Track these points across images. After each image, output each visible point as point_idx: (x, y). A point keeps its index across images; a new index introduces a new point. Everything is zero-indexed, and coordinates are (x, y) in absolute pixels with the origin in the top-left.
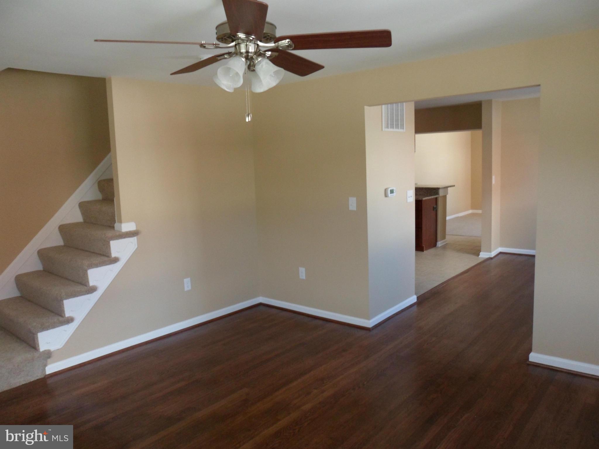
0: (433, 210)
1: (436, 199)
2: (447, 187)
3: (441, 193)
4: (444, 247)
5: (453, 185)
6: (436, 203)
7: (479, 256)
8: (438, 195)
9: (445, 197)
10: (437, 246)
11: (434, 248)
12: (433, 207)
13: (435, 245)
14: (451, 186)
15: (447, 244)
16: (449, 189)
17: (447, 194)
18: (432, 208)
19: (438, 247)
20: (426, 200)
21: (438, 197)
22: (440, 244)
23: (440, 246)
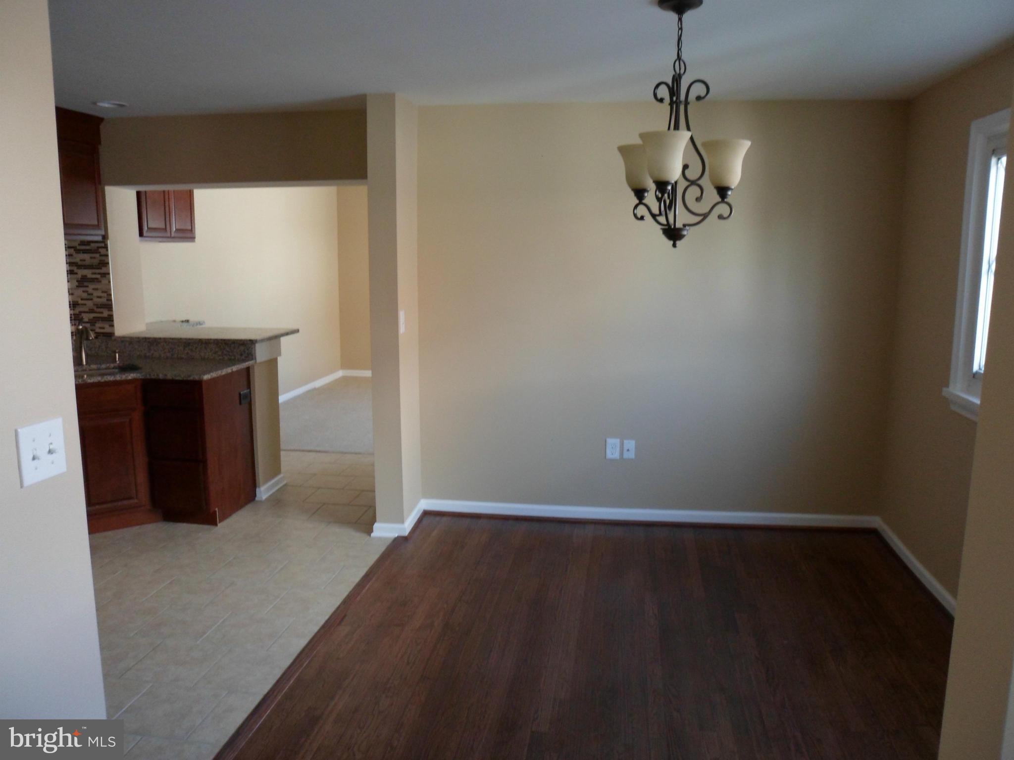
0: (240, 403)
1: (248, 369)
2: (275, 339)
3: (261, 354)
4: (277, 502)
5: (295, 327)
6: (249, 384)
7: (373, 535)
8: (252, 359)
9: (272, 365)
10: (257, 499)
11: (249, 507)
12: (240, 394)
13: (249, 496)
14: (287, 334)
15: (285, 485)
16: (283, 340)
17: (280, 354)
18: (237, 398)
19: (261, 502)
20: (213, 380)
21: (253, 366)
22: (264, 492)
23: (264, 497)
